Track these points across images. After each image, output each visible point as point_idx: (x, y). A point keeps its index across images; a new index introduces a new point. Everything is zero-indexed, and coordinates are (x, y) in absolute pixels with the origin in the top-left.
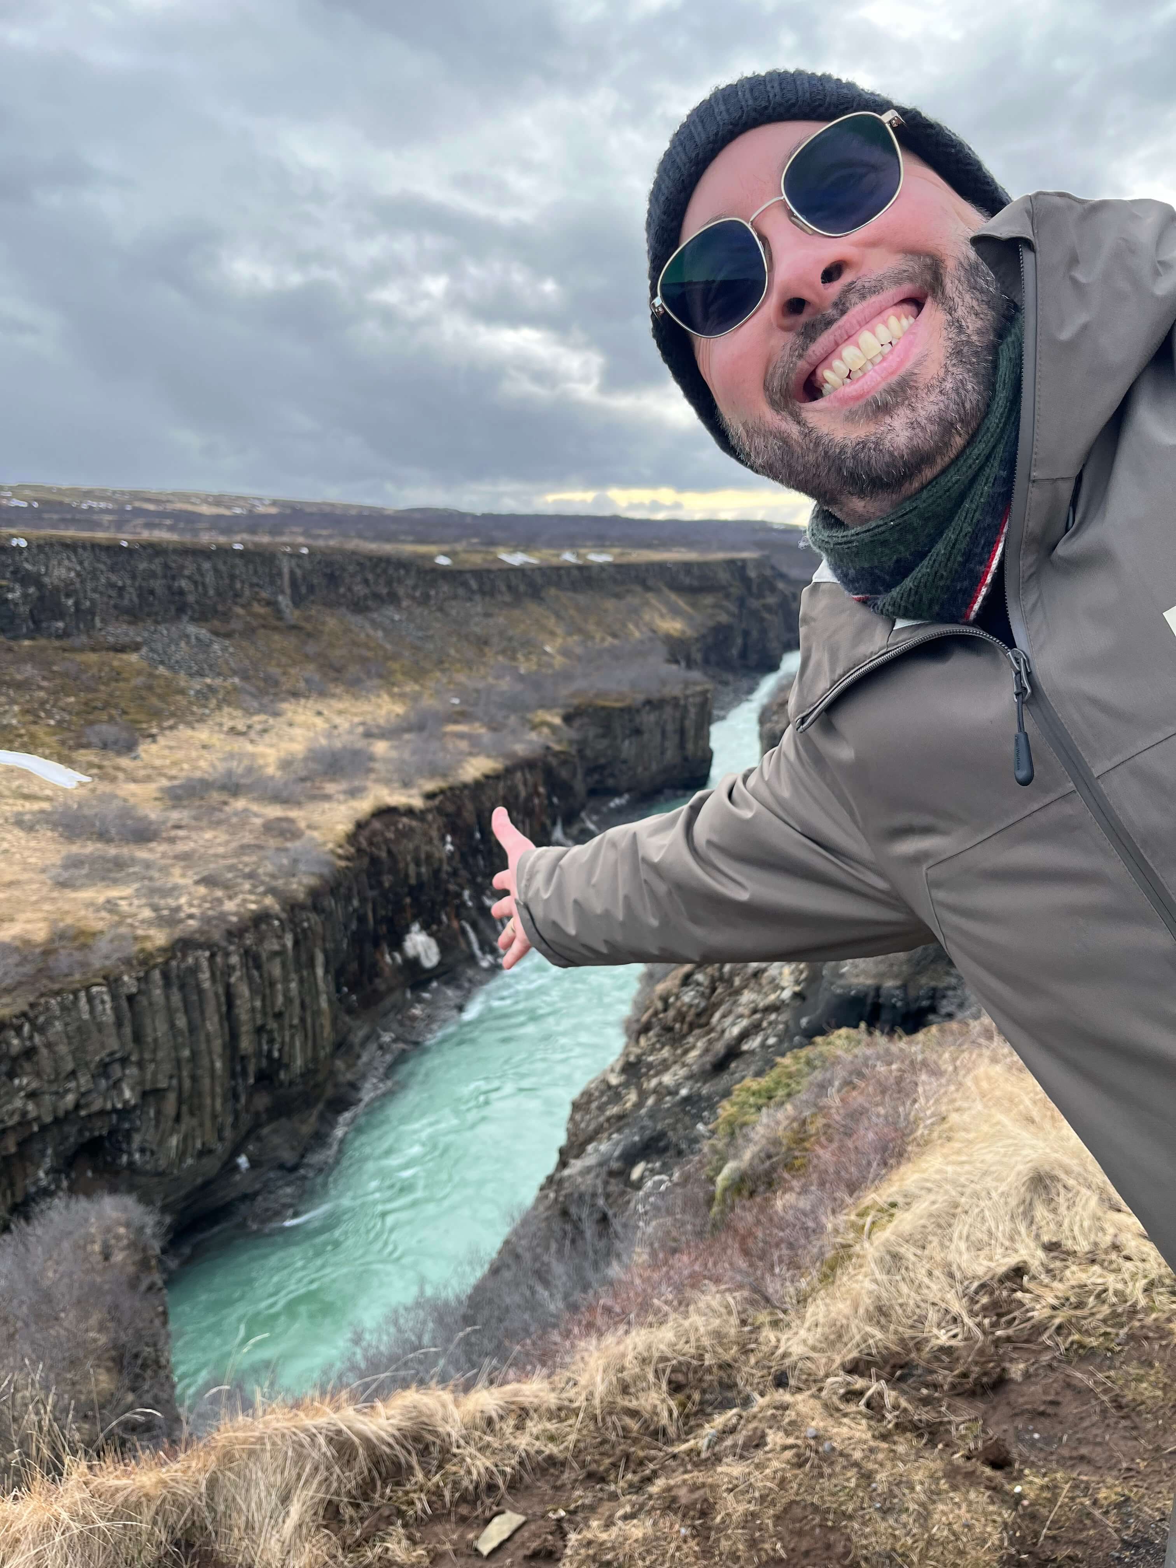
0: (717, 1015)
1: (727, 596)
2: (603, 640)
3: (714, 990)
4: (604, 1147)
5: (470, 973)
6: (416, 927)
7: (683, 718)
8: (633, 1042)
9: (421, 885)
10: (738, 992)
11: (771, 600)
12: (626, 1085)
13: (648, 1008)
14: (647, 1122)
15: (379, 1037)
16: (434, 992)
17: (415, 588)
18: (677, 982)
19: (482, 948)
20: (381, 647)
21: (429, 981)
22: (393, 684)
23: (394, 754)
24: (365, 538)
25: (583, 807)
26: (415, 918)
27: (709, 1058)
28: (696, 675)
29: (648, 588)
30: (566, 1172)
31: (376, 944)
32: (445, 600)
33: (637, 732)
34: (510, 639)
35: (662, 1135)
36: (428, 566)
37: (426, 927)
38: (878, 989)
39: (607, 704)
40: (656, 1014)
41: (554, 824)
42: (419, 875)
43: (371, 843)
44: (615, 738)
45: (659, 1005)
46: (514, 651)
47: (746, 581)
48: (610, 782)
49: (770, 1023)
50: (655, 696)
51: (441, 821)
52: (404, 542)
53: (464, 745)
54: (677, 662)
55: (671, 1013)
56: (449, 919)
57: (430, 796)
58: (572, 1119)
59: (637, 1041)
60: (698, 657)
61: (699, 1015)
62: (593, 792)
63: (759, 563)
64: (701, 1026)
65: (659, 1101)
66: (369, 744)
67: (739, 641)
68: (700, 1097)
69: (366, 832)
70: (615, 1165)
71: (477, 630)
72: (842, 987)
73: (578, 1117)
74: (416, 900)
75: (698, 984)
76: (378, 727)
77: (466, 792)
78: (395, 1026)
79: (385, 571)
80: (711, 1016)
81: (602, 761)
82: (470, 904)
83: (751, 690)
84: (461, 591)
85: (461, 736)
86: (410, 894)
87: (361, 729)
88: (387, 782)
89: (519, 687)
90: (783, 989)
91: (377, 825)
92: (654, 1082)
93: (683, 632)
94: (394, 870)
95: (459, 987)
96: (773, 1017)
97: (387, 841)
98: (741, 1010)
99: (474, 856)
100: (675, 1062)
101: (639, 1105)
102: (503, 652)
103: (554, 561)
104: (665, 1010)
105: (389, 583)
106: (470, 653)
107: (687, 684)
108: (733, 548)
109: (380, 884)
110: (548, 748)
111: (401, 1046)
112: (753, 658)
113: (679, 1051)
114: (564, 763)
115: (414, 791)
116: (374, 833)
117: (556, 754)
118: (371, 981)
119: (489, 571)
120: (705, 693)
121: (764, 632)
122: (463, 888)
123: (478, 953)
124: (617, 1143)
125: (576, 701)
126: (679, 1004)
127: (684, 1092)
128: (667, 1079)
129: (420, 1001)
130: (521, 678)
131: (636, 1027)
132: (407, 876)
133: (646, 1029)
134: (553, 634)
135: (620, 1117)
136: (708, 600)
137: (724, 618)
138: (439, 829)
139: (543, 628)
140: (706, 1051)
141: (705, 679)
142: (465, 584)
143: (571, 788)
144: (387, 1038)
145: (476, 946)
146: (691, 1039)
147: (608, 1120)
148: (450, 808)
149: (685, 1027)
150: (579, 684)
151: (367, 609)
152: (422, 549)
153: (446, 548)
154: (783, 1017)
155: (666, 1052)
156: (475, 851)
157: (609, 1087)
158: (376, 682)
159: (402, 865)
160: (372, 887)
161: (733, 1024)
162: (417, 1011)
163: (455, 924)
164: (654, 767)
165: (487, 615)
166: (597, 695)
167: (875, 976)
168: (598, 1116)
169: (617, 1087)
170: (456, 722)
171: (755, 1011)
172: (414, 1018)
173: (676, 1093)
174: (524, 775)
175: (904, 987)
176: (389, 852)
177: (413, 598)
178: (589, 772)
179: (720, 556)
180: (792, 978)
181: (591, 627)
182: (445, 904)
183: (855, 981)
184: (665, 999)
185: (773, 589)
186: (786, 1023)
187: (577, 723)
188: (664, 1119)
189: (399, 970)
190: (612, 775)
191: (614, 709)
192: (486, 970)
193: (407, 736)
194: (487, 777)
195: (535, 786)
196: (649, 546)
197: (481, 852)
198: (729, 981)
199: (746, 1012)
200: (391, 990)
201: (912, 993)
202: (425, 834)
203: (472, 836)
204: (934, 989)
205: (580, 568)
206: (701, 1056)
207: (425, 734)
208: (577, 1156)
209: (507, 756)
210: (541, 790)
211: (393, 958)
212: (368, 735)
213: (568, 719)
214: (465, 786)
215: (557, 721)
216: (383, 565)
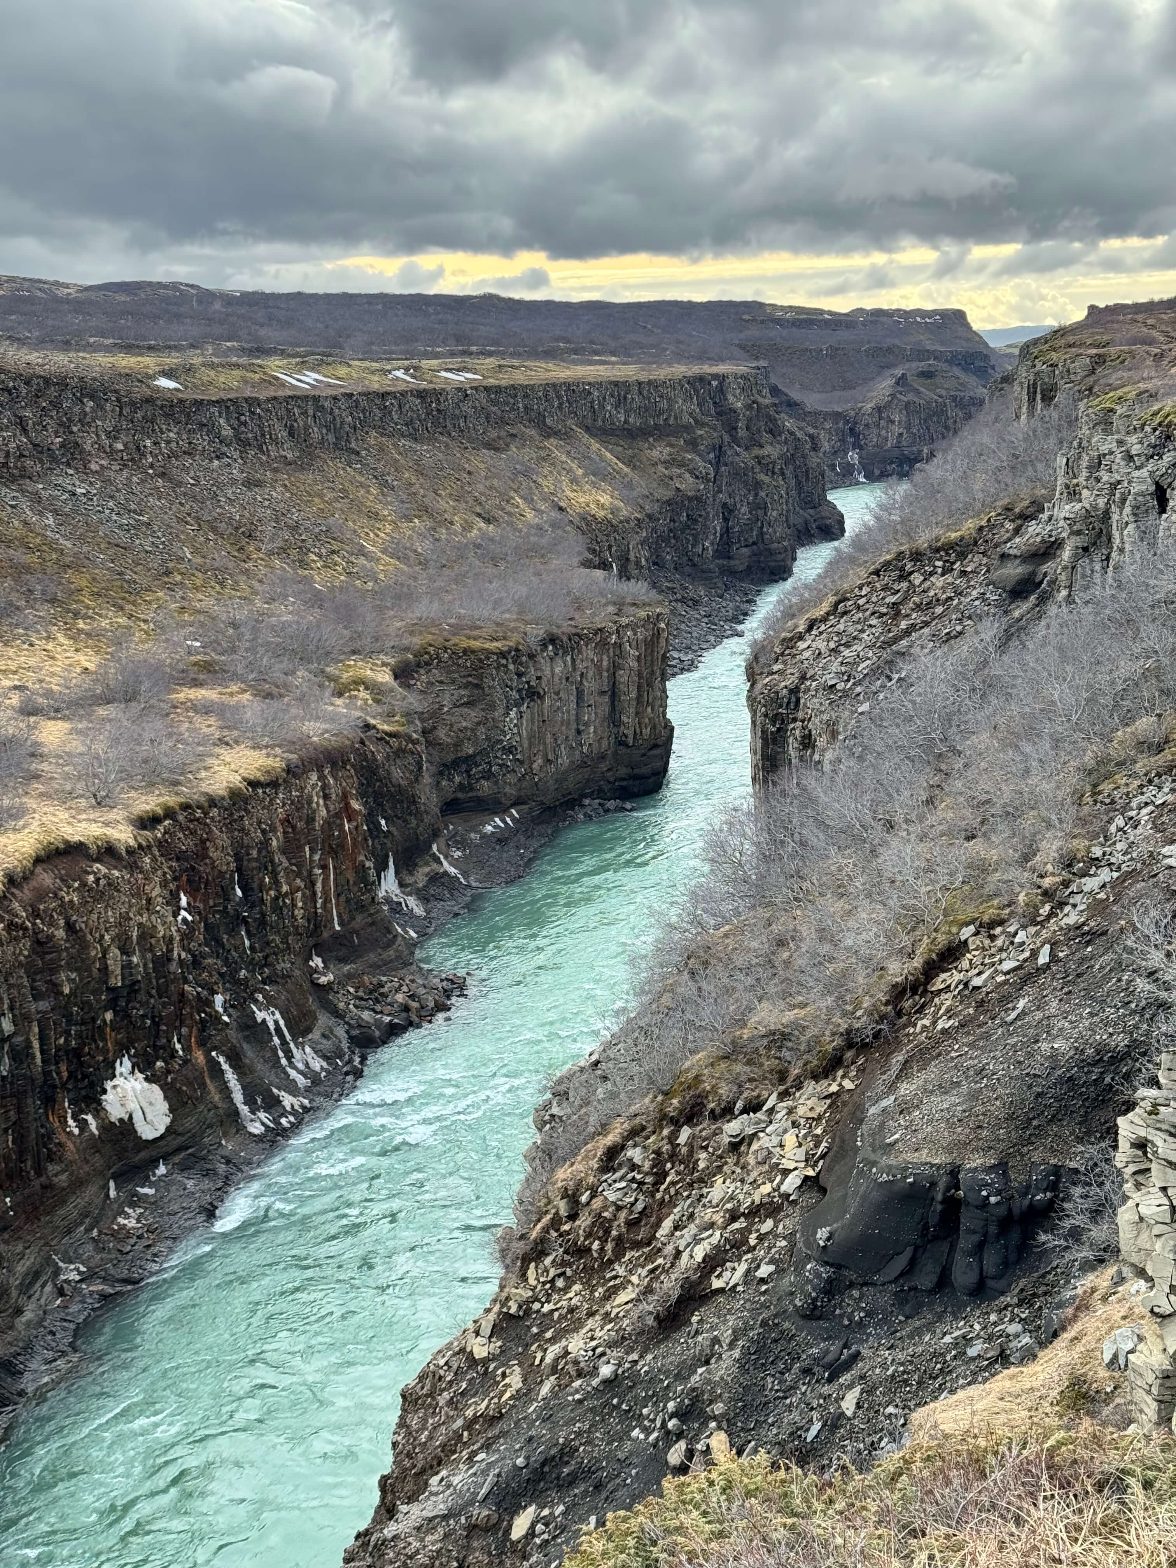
0: (667, 1224)
1: (693, 444)
2: (467, 527)
3: (661, 1176)
4: (460, 1478)
5: (229, 1145)
6: (124, 1066)
7: (615, 667)
8: (514, 1279)
9: (132, 988)
10: (705, 1180)
11: (772, 451)
12: (502, 1357)
13: (542, 1214)
14: (540, 1430)
15: (57, 1272)
16: (164, 1184)
17: (113, 435)
18: (594, 1164)
19: (249, 1101)
20: (53, 546)
21: (154, 1163)
22: (76, 615)
23: (77, 745)
24: (21, 342)
25: (435, 834)
26: (122, 1049)
27: (650, 1306)
28: (638, 589)
29: (549, 433)
30: (390, 1530)
31: (49, 1101)
32: (173, 455)
33: (533, 694)
34: (295, 528)
35: (567, 1452)
36: (139, 392)
37: (142, 1065)
38: (954, 1172)
39: (476, 644)
40: (556, 1222)
41: (382, 867)
42: (127, 967)
43: (35, 914)
44: (492, 707)
45: (563, 1207)
46: (304, 550)
47: (726, 416)
48: (485, 787)
49: (761, 1238)
50: (566, 628)
51: (167, 867)
52: (94, 349)
53: (209, 726)
54: (604, 566)
55: (584, 1221)
56: (187, 1049)
57: (146, 822)
58: (402, 1423)
59: (523, 1276)
60: (640, 554)
61: (632, 1224)
62: (451, 807)
63: (748, 383)
64: (637, 1245)
65: (560, 1389)
66: (31, 728)
67: (717, 525)
68: (635, 1378)
69: (26, 893)
70: (480, 1513)
71: (235, 513)
72: (889, 1169)
73: (414, 1421)
74: (123, 1015)
75: (634, 1167)
76: (48, 694)
77: (214, 812)
78: (88, 1249)
79: (56, 405)
80: (658, 1225)
81: (469, 749)
82: (226, 1018)
83: (740, 616)
84: (202, 441)
85: (206, 709)
86: (112, 1005)
87: (15, 700)
88: (65, 798)
89: (312, 616)
90: (786, 1172)
91: (46, 878)
92: (553, 1351)
93: (614, 511)
94: (80, 963)
95: (208, 1173)
96: (769, 1224)
97: (65, 907)
98: (708, 1214)
99: (233, 932)
100: (591, 1314)
101: (524, 1396)
102: (283, 551)
103: (376, 383)
104: (573, 1217)
105: (65, 427)
106: (221, 556)
107: (620, 606)
108: (702, 357)
109: (55, 988)
110: (368, 727)
111: (98, 1287)
112: (742, 555)
113: (599, 1292)
114: (400, 753)
115: (117, 814)
116: (41, 895)
117: (383, 739)
118: (39, 1171)
119: (252, 402)
120: (652, 621)
121: (760, 507)
122: (213, 992)
123: (244, 1109)
124: (485, 1472)
125: (417, 641)
126: (597, 1203)
127: (606, 1371)
128: (576, 1344)
129: (135, 1200)
130: (317, 600)
131: (520, 1248)
132: (105, 970)
133: (538, 1252)
134: (374, 516)
135: (492, 1420)
136: (660, 451)
137: (687, 484)
138: (164, 884)
139: (356, 506)
140: (648, 1290)
141: (653, 595)
142: (206, 426)
143: (413, 800)
144: (71, 1273)
145: (238, 1097)
146: (620, 1270)
147: (469, 1425)
148: (185, 843)
149: (609, 1247)
150: (425, 609)
151: (24, 474)
152: (126, 361)
153: (172, 360)
154: (786, 1225)
155: (575, 1294)
156: (236, 921)
157: (473, 1362)
158: (44, 610)
159: (95, 952)
160: (37, 996)
161: (697, 1241)
162: (130, 1221)
163: (199, 1057)
164: (564, 760)
165: (250, 484)
166: (456, 629)
167: (948, 1150)
168: (450, 1419)
169: (485, 1361)
170: (196, 683)
171: (734, 1217)
172: (123, 1234)
173: (594, 1371)
174: (322, 778)
175: (1001, 1167)
176: (70, 927)
177: (111, 454)
178: (445, 769)
179: (680, 370)
180: (801, 1154)
181: (445, 504)
182: (179, 1019)
183: (912, 1157)
184: (571, 1197)
185: (774, 431)
186: (790, 1237)
187: (422, 679)
188: (571, 1422)
189: (94, 1145)
190: (488, 775)
191: (488, 653)
192: (259, 1139)
193: (102, 711)
194: (253, 784)
195: (345, 797)
196: (550, 354)
197: (244, 920)
198: (690, 1161)
199: (719, 1219)
200: (77, 1184)
201: (1017, 1178)
202: (138, 892)
203: (226, 893)
204: (1057, 1170)
205: (421, 394)
206: (637, 1300)
207: (135, 707)
208: (411, 1499)
209: (290, 745)
210: (355, 805)
211: (83, 1125)
212: (29, 710)
213: (402, 673)
214: (212, 802)
215: (385, 677)
216: (53, 392)
